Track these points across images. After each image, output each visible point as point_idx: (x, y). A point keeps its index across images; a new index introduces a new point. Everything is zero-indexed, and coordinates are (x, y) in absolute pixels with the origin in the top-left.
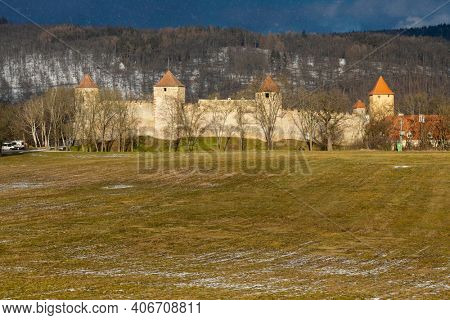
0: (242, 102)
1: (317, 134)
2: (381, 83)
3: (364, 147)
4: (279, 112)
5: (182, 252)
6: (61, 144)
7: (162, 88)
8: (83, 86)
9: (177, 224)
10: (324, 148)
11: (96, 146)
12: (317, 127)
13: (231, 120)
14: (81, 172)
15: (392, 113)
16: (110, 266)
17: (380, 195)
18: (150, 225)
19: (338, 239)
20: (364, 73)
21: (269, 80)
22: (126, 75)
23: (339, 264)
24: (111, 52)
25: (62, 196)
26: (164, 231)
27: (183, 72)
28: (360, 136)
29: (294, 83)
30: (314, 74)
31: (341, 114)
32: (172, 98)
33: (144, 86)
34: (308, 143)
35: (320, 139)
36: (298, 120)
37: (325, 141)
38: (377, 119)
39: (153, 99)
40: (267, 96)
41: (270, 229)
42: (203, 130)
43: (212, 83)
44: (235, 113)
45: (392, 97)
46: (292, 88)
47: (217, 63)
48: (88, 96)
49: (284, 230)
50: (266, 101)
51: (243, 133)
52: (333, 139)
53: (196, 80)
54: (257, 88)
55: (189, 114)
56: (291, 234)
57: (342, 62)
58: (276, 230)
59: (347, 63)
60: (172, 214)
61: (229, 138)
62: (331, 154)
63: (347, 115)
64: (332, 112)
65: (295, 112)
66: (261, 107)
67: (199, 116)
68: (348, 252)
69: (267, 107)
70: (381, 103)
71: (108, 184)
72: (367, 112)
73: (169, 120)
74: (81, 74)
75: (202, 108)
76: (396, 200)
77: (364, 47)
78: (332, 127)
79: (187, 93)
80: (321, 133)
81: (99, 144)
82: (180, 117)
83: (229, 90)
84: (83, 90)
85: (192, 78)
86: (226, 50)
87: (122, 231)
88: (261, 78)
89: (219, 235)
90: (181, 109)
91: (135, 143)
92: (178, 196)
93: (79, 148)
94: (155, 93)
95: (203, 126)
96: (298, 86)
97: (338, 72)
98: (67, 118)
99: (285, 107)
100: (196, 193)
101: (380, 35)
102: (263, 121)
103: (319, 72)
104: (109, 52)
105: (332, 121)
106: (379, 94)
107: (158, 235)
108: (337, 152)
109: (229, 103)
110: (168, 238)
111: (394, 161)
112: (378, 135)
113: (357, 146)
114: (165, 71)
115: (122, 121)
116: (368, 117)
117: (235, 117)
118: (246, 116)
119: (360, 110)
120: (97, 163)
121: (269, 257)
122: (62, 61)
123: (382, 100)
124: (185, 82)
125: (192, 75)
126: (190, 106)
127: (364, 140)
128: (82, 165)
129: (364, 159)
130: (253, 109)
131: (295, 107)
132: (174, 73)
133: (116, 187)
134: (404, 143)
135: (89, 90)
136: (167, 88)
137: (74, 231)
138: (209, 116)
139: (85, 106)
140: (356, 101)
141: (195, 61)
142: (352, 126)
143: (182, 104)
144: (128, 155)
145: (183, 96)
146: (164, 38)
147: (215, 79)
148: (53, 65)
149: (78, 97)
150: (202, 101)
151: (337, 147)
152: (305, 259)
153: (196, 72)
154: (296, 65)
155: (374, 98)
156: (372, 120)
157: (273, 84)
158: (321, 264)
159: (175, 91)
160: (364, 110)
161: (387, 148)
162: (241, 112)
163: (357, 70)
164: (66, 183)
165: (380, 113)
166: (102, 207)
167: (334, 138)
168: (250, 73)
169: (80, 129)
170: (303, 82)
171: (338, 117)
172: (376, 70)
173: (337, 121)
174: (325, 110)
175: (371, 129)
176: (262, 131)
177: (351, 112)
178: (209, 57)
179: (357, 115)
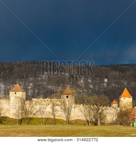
0: (55, 100)
1: (92, 117)
2: (126, 91)
3: (117, 124)
4: (73, 106)
7: (14, 93)
10: (96, 124)
12: (92, 113)
13: (49, 109)
15: (131, 107)
20: (117, 86)
21: (68, 89)
27: (25, 84)
28: (115, 118)
29: (81, 91)
30: (91, 86)
31: (105, 107)
32: (19, 98)
33: (5, 91)
34: (88, 122)
35: (94, 120)
36: (83, 110)
37: (97, 121)
38: (123, 110)
39: (9, 98)
40: (67, 97)
42: (34, 114)
43: (39, 90)
44: (51, 105)
45: (131, 98)
46: (80, 93)
47: (42, 80)
50: (67, 100)
51: (54, 116)
52: (100, 120)
53: (31, 89)
54: (62, 93)
55: (28, 106)
57: (106, 80)
59: (108, 80)
61: (47, 118)
63: (108, 108)
64: (100, 106)
65: (82, 105)
66: (64, 103)
67: (32, 107)
69: (67, 103)
70: (125, 102)
72: (119, 106)
73: (17, 109)
75: (34, 103)
77: (117, 73)
78: (100, 114)
79: (26, 95)
80: (94, 117)
82: (23, 108)
83: (48, 94)
85: (29, 88)
88: (64, 88)
90: (23, 103)
94: (10, 95)
95: (35, 112)
96: (83, 92)
97: (104, 85)
99: (76, 103)
101: (125, 66)
102: (65, 110)
103: (94, 85)
105: (100, 111)
106: (125, 97)
108: (103, 126)
109: (48, 100)
112: (124, 118)
113: (113, 123)
114: (16, 83)
116: (119, 109)
117: (51, 108)
118: (56, 107)
119: (115, 105)
123: (126, 100)
124: (26, 90)
125: (29, 86)
126: (28, 102)
129: (117, 130)
130: (60, 104)
131: (81, 103)
132: (20, 85)
136: (17, 92)
138: (38, 107)
140: (113, 101)
141: (31, 79)
143: (24, 101)
145: (24, 97)
146: (15, 67)
147: (41, 88)
150: (34, 99)
151: (103, 124)
153: (31, 84)
154: (82, 81)
155: (122, 99)
156: (121, 110)
157: (70, 91)
159: (21, 94)
160: (117, 105)
162: (54, 105)
163: (113, 85)
165: (125, 107)
168: (58, 85)
170: (85, 90)
171: (103, 108)
172: (123, 85)
173: (102, 111)
174: (97, 105)
175: (120, 115)
176: (64, 115)
177: (110, 106)
178: (38, 77)
179: (113, 108)
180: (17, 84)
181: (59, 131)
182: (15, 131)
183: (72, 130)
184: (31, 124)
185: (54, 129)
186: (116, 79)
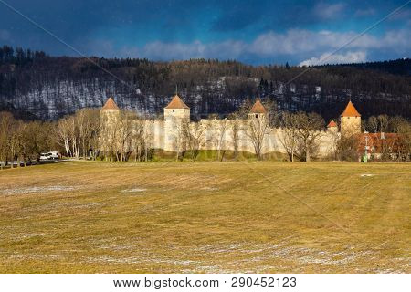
0: (237, 121)
1: (297, 148)
2: (350, 106)
3: (336, 159)
4: (267, 130)
5: (186, 244)
6: (88, 155)
7: (171, 110)
8: (106, 108)
9: (182, 221)
10: (303, 159)
11: (117, 157)
12: (297, 142)
13: (228, 136)
14: (105, 178)
15: (359, 131)
16: (129, 255)
17: (349, 198)
18: (161, 222)
19: (314, 234)
20: (336, 99)
21: (258, 104)
22: (141, 98)
23: (315, 254)
24: (130, 80)
25: (89, 197)
26: (172, 227)
27: (188, 96)
28: (332, 150)
29: (279, 106)
30: (295, 99)
31: (318, 132)
32: (179, 118)
33: (156, 107)
34: (290, 156)
35: (299, 153)
36: (281, 138)
37: (305, 153)
38: (346, 136)
39: (163, 118)
41: (259, 226)
42: (204, 145)
43: (212, 105)
44: (230, 130)
45: (359, 118)
47: (216, 90)
48: (111, 116)
49: (271, 227)
51: (236, 147)
53: (198, 103)
54: (248, 110)
55: (193, 131)
56: (276, 230)
57: (319, 89)
58: (264, 226)
59: (322, 89)
60: (179, 213)
61: (225, 151)
62: (308, 164)
63: (323, 132)
64: (310, 130)
65: (280, 129)
66: (252, 125)
67: (201, 132)
68: (323, 245)
69: (257, 126)
70: (350, 123)
71: (126, 187)
72: (339, 130)
74: (105, 97)
75: (203, 126)
76: (362, 203)
77: (337, 77)
78: (310, 142)
80: (300, 147)
81: (120, 155)
82: (185, 133)
84: (107, 111)
85: (196, 102)
86: (223, 78)
87: (138, 226)
88: (252, 103)
89: (217, 230)
90: (186, 127)
91: (149, 154)
92: (184, 198)
93: (103, 158)
94: (165, 113)
95: (204, 141)
97: (315, 98)
98: (93, 134)
99: (271, 125)
100: (198, 196)
102: (253, 137)
103: (300, 97)
104: (128, 79)
105: (310, 138)
106: (349, 116)
107: (167, 230)
108: (314, 163)
109: (225, 122)
110: (176, 233)
111: (361, 170)
112: (347, 149)
113: (330, 158)
114: (174, 95)
115: (139, 137)
116: (339, 134)
117: (231, 134)
118: (239, 133)
119: (333, 128)
120: (117, 171)
121: (258, 249)
122: (89, 87)
123: (351, 120)
124: (190, 104)
125: (196, 99)
126: (193, 124)
127: (336, 153)
128: (105, 172)
129: (336, 168)
130: (245, 127)
131: (280, 126)
132: (181, 98)
133: (133, 190)
134: (368, 156)
135: (112, 111)
136: (176, 110)
137: (98, 226)
139: (108, 124)
140: (330, 122)
141: (198, 87)
142: (326, 141)
143: (187, 123)
144: (143, 164)
145: (188, 117)
146: (173, 68)
147: (214, 102)
148: (82, 90)
149: (102, 117)
150: (204, 121)
151: (314, 159)
152: (287, 250)
153: (199, 96)
154: (280, 92)
155: (345, 119)
156: (342, 137)
157: (262, 107)
158: (301, 255)
159: (182, 112)
160: (336, 128)
161: (355, 159)
162: (236, 130)
163: (331, 96)
164: (92, 187)
165: (349, 131)
166: (121, 207)
167: (311, 152)
168: (243, 97)
169: (104, 143)
170: (286, 105)
171: (315, 134)
172: (346, 96)
173: (314, 138)
174: (304, 129)
175: (342, 144)
176: (252, 145)
177: (325, 130)
178: (210, 84)
179: (331, 133)
180: (177, 97)
181: (245, 172)
182: (174, 172)
183: (265, 169)
184: (199, 160)
185: (235, 168)
186: (335, 87)
